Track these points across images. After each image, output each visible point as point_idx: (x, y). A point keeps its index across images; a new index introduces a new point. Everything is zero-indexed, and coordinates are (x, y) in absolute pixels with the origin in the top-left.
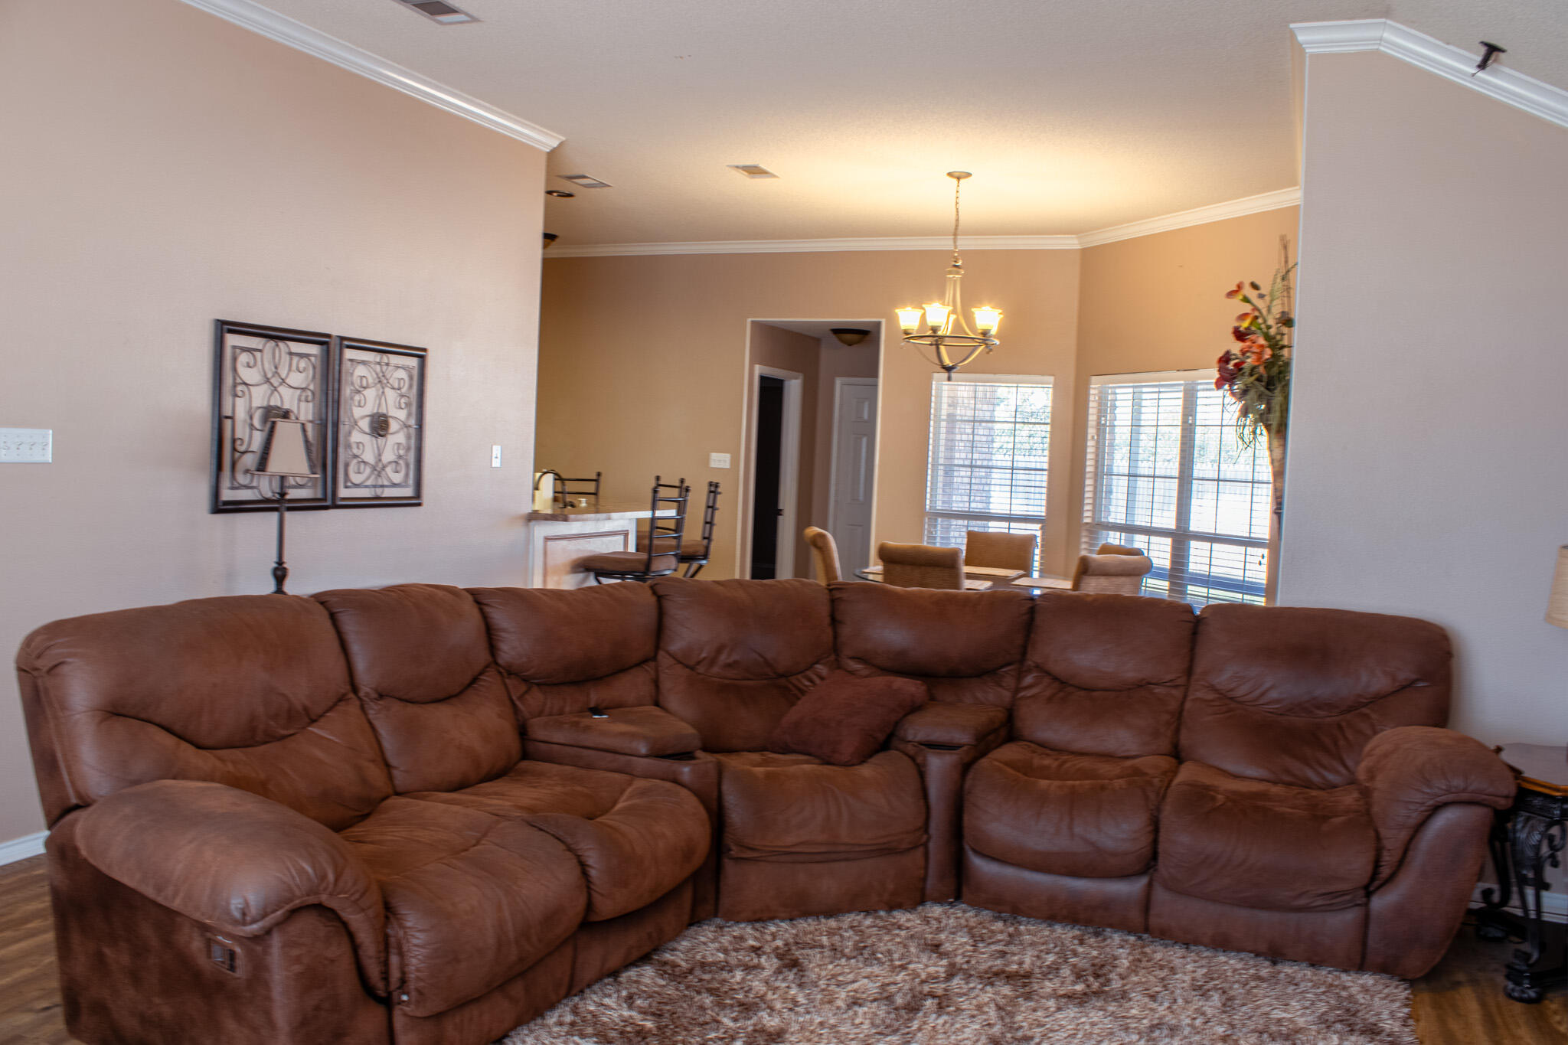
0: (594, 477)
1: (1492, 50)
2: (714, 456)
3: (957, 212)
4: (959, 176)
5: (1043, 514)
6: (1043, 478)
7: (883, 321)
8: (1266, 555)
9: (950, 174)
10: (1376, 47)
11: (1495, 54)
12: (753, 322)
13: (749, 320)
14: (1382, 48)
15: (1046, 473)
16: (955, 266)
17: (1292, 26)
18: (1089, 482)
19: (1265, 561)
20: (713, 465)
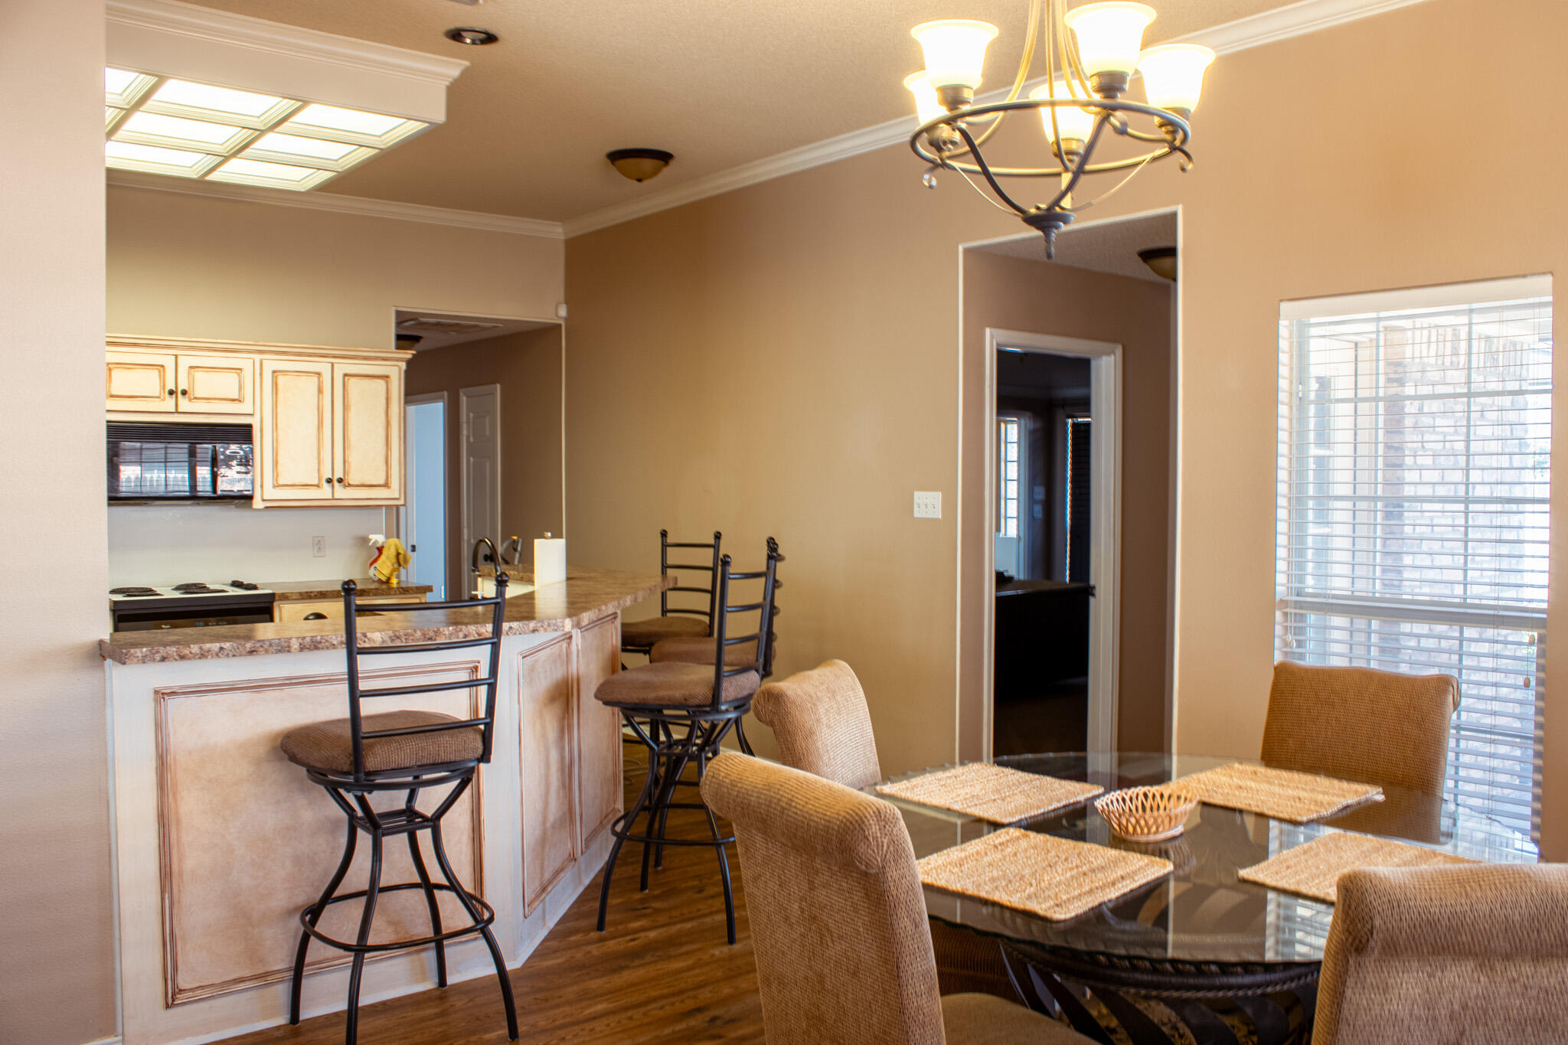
0: (712, 541)
2: (920, 497)
7: (1180, 209)
12: (967, 251)
13: (961, 248)
20: (918, 513)
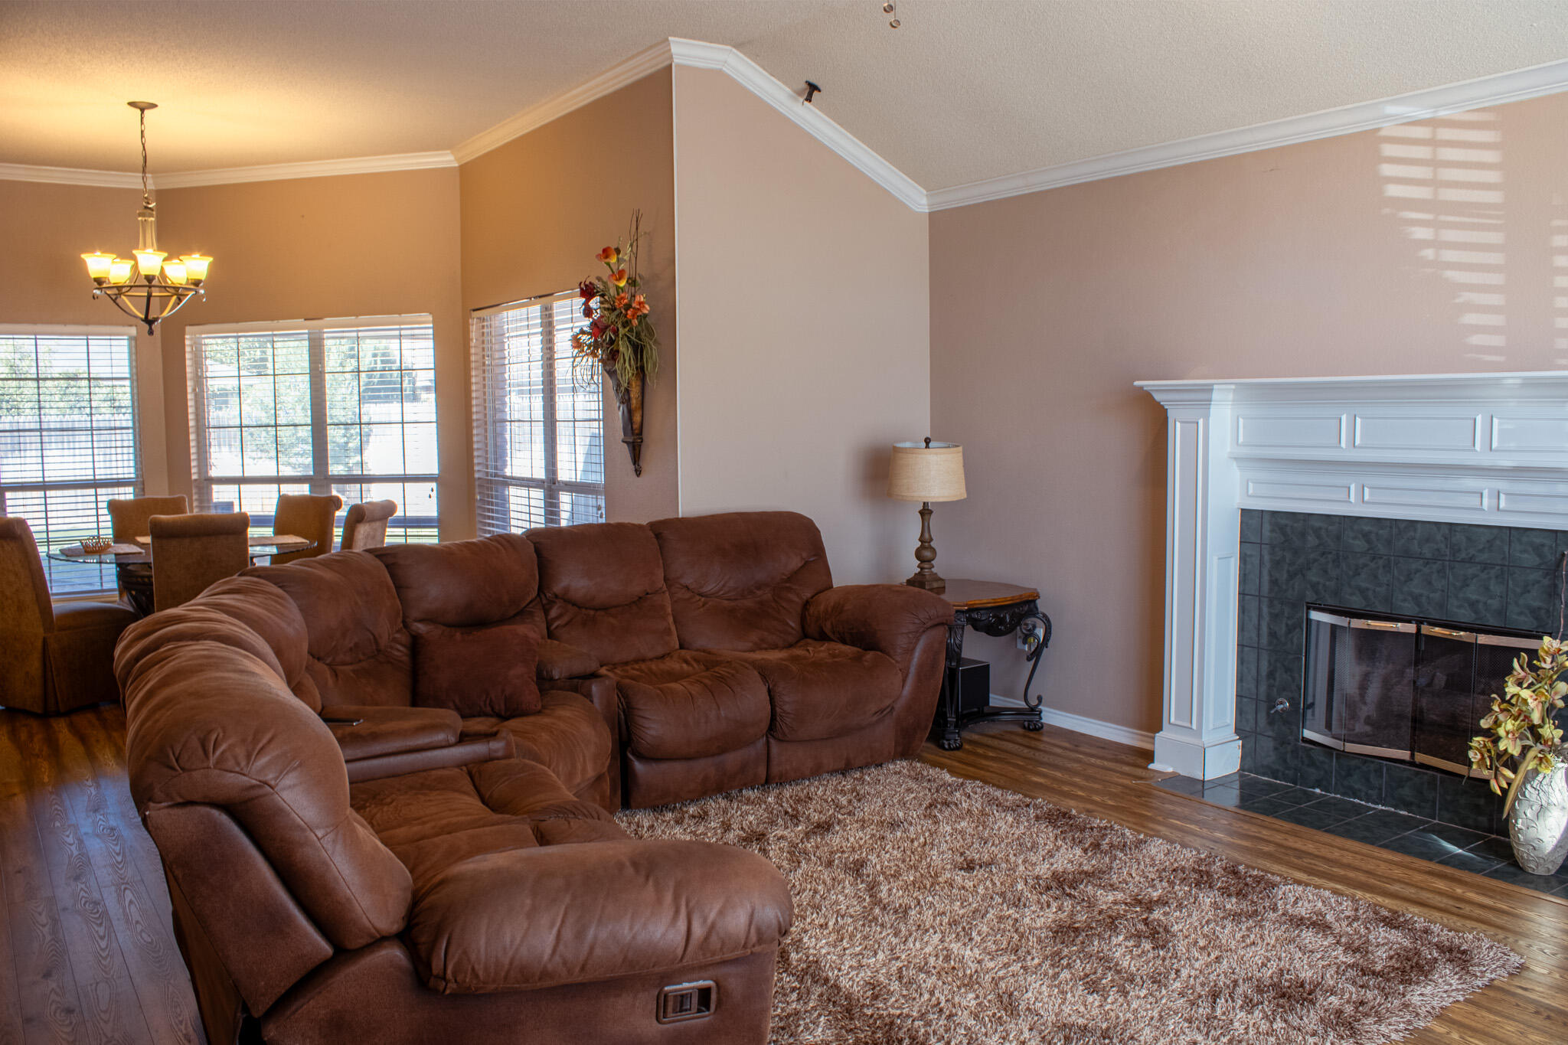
1: (813, 88)
3: (143, 145)
4: (143, 107)
5: (133, 476)
6: (128, 437)
8: (435, 489)
9: (132, 104)
10: (720, 67)
11: (816, 93)
14: (724, 69)
15: (131, 431)
16: (146, 208)
17: (670, 38)
18: (192, 437)
19: (434, 494)
